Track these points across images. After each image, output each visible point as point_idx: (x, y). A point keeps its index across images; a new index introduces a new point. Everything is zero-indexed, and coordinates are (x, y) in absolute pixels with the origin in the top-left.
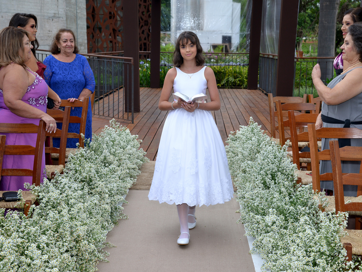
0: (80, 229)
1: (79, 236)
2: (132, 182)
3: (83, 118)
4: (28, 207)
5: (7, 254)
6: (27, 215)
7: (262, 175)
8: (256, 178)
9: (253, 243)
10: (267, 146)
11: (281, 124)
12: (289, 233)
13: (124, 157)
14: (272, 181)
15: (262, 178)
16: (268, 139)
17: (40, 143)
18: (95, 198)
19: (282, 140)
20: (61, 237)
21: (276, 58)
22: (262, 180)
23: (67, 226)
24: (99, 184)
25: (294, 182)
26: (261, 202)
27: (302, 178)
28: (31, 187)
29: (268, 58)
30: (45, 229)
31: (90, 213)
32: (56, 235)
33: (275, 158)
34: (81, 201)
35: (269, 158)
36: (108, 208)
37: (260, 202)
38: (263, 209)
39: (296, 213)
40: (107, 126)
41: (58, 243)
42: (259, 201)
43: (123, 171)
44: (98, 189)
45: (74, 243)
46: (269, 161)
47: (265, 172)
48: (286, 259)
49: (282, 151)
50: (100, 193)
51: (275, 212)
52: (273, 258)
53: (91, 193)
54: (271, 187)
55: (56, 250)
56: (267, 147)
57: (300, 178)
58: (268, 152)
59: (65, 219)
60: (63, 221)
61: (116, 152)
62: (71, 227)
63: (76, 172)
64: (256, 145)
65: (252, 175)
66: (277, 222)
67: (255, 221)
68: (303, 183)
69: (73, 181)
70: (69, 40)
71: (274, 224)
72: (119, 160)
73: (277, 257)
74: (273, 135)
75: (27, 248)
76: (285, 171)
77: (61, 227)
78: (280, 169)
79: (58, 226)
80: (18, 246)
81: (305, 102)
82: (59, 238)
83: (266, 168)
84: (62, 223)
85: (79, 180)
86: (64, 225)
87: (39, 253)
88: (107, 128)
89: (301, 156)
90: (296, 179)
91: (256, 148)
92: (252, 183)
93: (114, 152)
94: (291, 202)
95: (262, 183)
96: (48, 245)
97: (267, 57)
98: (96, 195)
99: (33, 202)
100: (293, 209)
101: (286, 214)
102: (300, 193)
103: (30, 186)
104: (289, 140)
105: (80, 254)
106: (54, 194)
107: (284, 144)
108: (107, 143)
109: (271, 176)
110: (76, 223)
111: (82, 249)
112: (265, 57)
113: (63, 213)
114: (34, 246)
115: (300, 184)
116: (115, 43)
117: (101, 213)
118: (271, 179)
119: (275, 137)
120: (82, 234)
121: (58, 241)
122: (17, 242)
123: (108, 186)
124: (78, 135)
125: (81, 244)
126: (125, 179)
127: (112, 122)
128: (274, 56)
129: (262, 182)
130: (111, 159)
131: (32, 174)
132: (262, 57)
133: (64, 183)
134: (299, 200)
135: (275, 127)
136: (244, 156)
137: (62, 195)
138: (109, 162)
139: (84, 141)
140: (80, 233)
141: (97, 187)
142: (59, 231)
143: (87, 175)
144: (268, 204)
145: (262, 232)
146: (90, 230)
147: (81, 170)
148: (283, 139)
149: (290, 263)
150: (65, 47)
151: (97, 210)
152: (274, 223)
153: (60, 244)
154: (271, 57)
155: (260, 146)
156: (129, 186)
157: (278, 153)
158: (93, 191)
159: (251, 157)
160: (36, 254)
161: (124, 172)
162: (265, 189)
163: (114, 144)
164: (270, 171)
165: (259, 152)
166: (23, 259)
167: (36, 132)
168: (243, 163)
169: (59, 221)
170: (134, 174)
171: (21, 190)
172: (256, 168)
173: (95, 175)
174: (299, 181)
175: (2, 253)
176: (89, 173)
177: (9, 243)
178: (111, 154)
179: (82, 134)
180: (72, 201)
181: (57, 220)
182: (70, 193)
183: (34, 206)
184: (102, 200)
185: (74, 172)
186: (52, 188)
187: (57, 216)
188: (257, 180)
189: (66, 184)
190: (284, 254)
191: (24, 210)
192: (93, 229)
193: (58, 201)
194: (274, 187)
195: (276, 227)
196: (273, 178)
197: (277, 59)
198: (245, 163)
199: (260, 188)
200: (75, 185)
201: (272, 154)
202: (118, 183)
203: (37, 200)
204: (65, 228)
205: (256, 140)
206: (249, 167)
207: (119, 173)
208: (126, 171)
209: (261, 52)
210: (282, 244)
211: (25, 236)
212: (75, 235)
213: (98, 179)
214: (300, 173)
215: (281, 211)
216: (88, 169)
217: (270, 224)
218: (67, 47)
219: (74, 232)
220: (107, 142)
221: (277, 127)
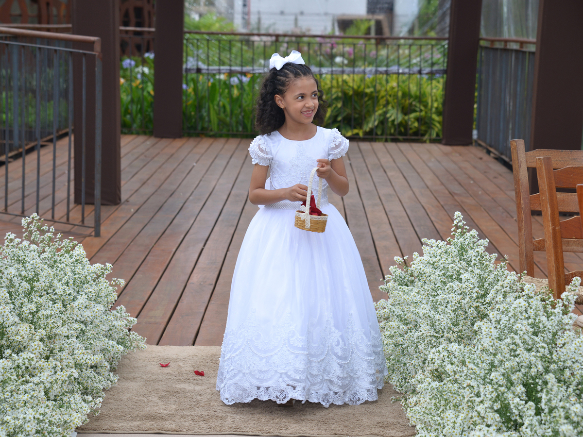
2: (86, 408)
7: (495, 387)
8: (478, 395)
10: (510, 298)
11: (554, 229)
13: (64, 331)
14: (527, 406)
15: (494, 395)
16: (512, 277)
19: (554, 278)
21: (532, 48)
22: (495, 401)
29: (506, 50)
33: (535, 334)
35: (516, 333)
40: (12, 236)
43: (58, 373)
46: (518, 341)
47: (503, 375)
49: (556, 311)
54: (527, 423)
56: (508, 300)
58: (514, 316)
61: (40, 314)
64: (474, 296)
65: (465, 386)
72: (49, 338)
74: (526, 267)
76: (567, 373)
78: (553, 367)
83: (508, 365)
88: (11, 240)
91: (475, 305)
92: (465, 412)
93: (33, 314)
95: (497, 411)
97: (501, 49)
104: (579, 278)
107: (560, 290)
108: (11, 285)
109: (523, 389)
112: (497, 49)
116: (48, 4)
118: (525, 398)
119: (531, 273)
126: (65, 399)
127: (29, 224)
128: (524, 45)
129: (497, 406)
130: (22, 333)
132: (486, 48)
135: (532, 242)
136: (438, 328)
138: (14, 344)
148: (558, 276)
154: (515, 46)
155: (488, 299)
156: (77, 419)
157: (544, 319)
159: (460, 331)
161: (62, 376)
162: (505, 429)
163: (32, 288)
164: (520, 374)
165: (483, 316)
168: (434, 350)
170: (95, 385)
172: (477, 365)
178: (22, 320)
196: (531, 394)
197: (533, 53)
198: (440, 348)
199: (488, 426)
201: (525, 322)
205: (473, 281)
206: (455, 360)
207: (45, 376)
208: (69, 373)
209: (483, 33)
220: (11, 281)
221: (539, 242)
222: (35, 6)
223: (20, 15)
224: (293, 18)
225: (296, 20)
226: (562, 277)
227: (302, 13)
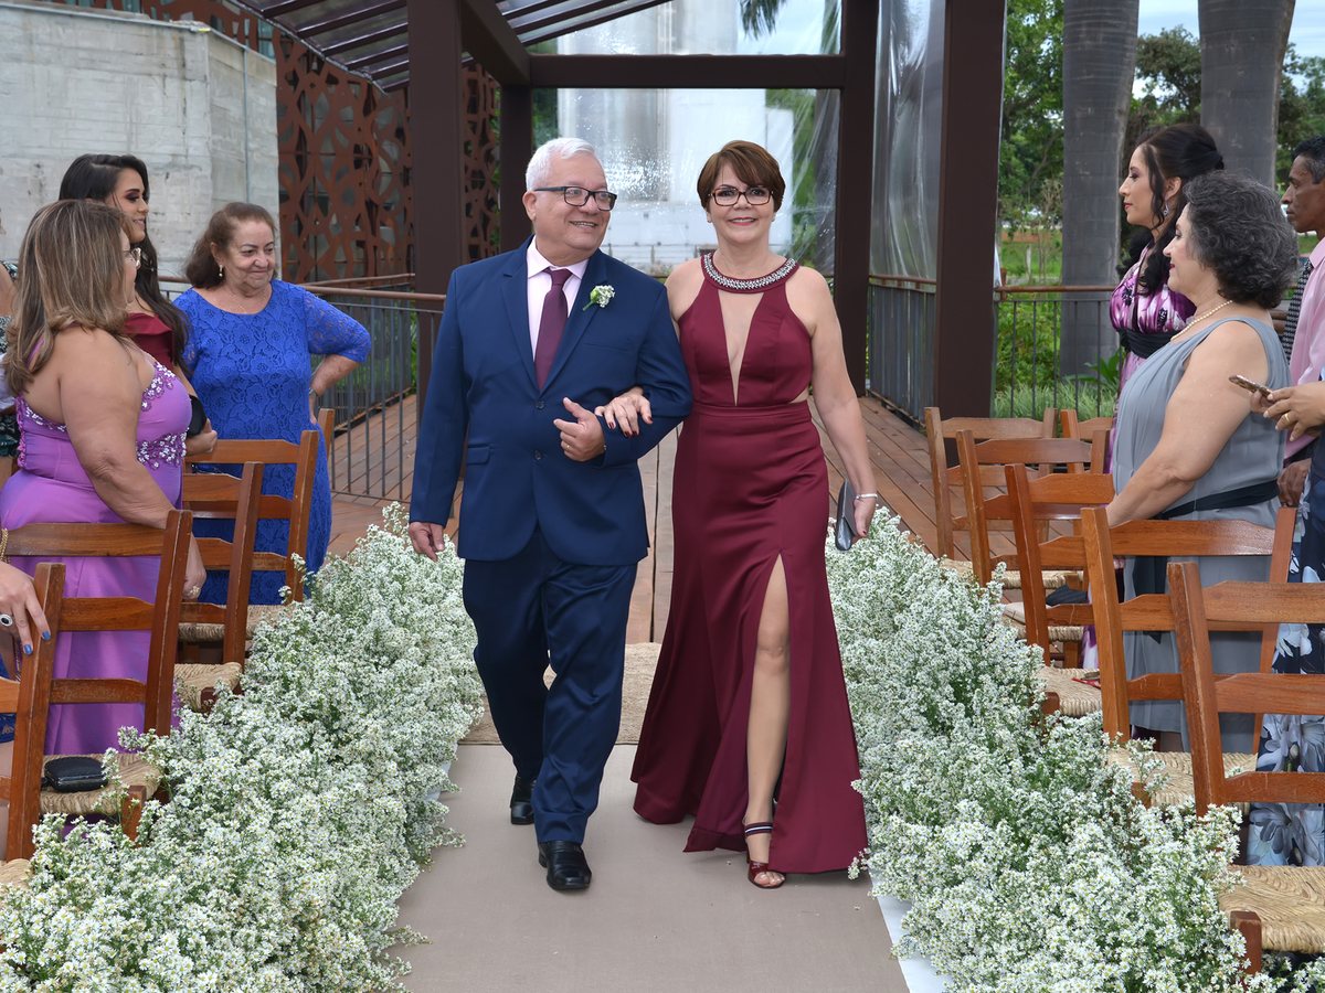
0: (314, 884)
1: (308, 906)
2: (468, 719)
3: (298, 500)
4: (138, 809)
5: (85, 971)
6: (132, 835)
7: (922, 688)
8: (902, 697)
9: (902, 921)
10: (933, 587)
11: (977, 510)
12: (1034, 883)
13: (439, 634)
14: (957, 707)
15: (921, 696)
16: (930, 561)
17: (170, 588)
18: (354, 776)
19: (980, 564)
20: (250, 911)
21: (932, 289)
22: (921, 704)
23: (268, 872)
24: (366, 727)
25: (1035, 707)
26: (925, 778)
27: (1061, 694)
28: (143, 741)
29: (899, 290)
30: (199, 883)
31: (341, 828)
32: (236, 903)
33: (961, 627)
34: (309, 784)
35: (941, 628)
36: (396, 810)
37: (920, 779)
38: (931, 803)
39: (1051, 813)
40: (375, 528)
41: (243, 931)
42: (914, 776)
43: (437, 681)
44: (361, 745)
45: (293, 932)
46: (944, 637)
47: (928, 674)
48: (1032, 972)
49: (984, 601)
50: (368, 759)
51: (977, 813)
52: (984, 971)
53: (337, 756)
54: (957, 726)
55: (237, 954)
56: (930, 589)
57: (1055, 694)
58: (938, 608)
59: (264, 846)
60: (255, 855)
61: (414, 616)
62: (282, 877)
63: (286, 684)
64: (892, 585)
65: (887, 687)
66: (988, 848)
67: (907, 843)
68: (1065, 710)
69: (279, 716)
70: (261, 247)
71: (978, 854)
72: (424, 642)
73: (996, 965)
74: (945, 549)
75: (145, 948)
76: (998, 669)
77: (249, 875)
78: (983, 664)
79: (241, 876)
80: (115, 943)
81: (1048, 437)
82: (243, 915)
83: (934, 663)
84: (253, 861)
85: (298, 712)
86: (261, 867)
87: (188, 966)
88: (374, 533)
89: (1052, 620)
90: (1042, 696)
91: (893, 595)
92: (888, 715)
93: (407, 617)
94: (1032, 778)
95: (924, 714)
96: (209, 936)
97: (894, 289)
98: (355, 766)
99: (149, 793)
100: (1042, 799)
101: (1017, 819)
102: (1058, 744)
103: (139, 736)
104: (1004, 563)
105: (315, 970)
106: (222, 761)
107: (986, 578)
108: (382, 585)
109: (952, 689)
110: (300, 862)
111: (322, 951)
112: (890, 288)
113: (254, 828)
114: (170, 942)
115: (1058, 712)
116: (375, 248)
117: (374, 826)
118: (953, 698)
119: (951, 557)
120: (319, 899)
121: (239, 925)
122: (113, 929)
123: (392, 733)
124: (281, 560)
125: (318, 935)
126: (446, 709)
127: (390, 513)
128: (922, 285)
129: (923, 709)
130: (398, 638)
131: (142, 696)
132: (877, 286)
133: (250, 725)
134: (1060, 767)
135: (950, 522)
136: (851, 620)
137: (246, 767)
138: (390, 650)
139: (304, 579)
140: (313, 897)
141: (358, 737)
142: (242, 891)
143: (323, 696)
144: (951, 785)
145: (934, 882)
146: (342, 884)
147: (301, 678)
148: (984, 561)
149: (1045, 985)
151: (360, 816)
152: (977, 848)
153: (248, 935)
154: (909, 286)
155: (907, 588)
156: (460, 730)
157: (970, 611)
158: (344, 751)
159: (877, 624)
160: (178, 968)
161: (441, 683)
162: (932, 733)
163: (403, 588)
164: (947, 673)
165: (901, 608)
166: (133, 985)
167: (153, 552)
168: (849, 646)
169: (243, 855)
170: (473, 691)
171: (114, 750)
172: (898, 663)
173: (348, 696)
174: (1051, 703)
175: (68, 968)
176: (329, 691)
177: (88, 933)
178: (394, 622)
179: (298, 556)
180: (283, 786)
181: (234, 852)
182: (273, 759)
183: (155, 804)
184: (377, 781)
185: (278, 684)
186: (216, 742)
187: (235, 839)
188: (902, 702)
189: (256, 728)
190: (1020, 954)
191: (123, 819)
192: (354, 883)
193: (236, 788)
194: (967, 726)
195: (984, 865)
196: (960, 695)
197: (932, 295)
198: (856, 644)
199: (914, 730)
200: (290, 732)
201: (950, 614)
202: (426, 724)
203: (163, 782)
204: (263, 881)
205: (889, 568)
206: (873, 657)
207: (427, 685)
208: (448, 681)
209: (873, 270)
210: (1012, 921)
211: (132, 907)
212: (295, 901)
213: (361, 711)
214: (1051, 676)
215: (997, 811)
216: (327, 674)
217: (962, 854)
218: (255, 269)
219: (291, 893)
220: (382, 580)
221: (958, 521)
222: (361, 250)
223: (345, 262)
224: (650, 248)
225: (653, 252)
226: (988, 562)
227: (659, 244)
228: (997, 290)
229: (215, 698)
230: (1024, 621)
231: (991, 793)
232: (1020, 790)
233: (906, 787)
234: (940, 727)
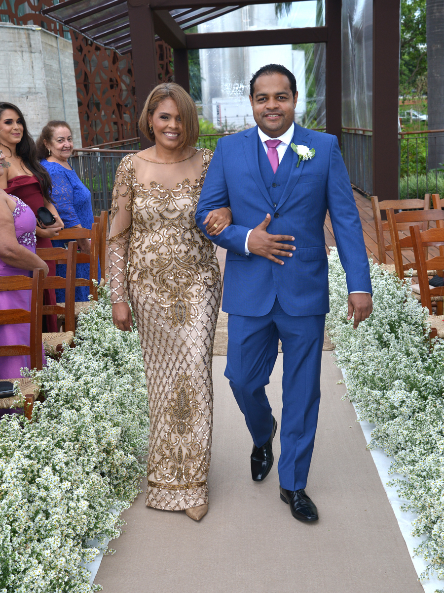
0: (111, 434)
1: (109, 444)
3: (93, 255)
4: (31, 407)
5: (12, 488)
6: (30, 418)
7: (375, 327)
8: (367, 331)
9: (371, 433)
11: (397, 244)
12: (430, 419)
14: (391, 335)
15: (375, 331)
16: (376, 265)
17: (37, 304)
18: (126, 381)
19: (398, 268)
20: (84, 448)
21: (371, 134)
22: (375, 334)
23: (91, 430)
24: (130, 359)
25: (426, 335)
26: (378, 369)
27: (438, 328)
28: (32, 372)
29: (355, 134)
30: (61, 439)
31: (122, 404)
32: (77, 446)
34: (106, 388)
36: (146, 394)
37: (376, 368)
38: (381, 380)
39: (436, 385)
41: (81, 458)
42: (373, 367)
44: (128, 366)
45: (104, 455)
47: (378, 321)
48: (431, 461)
50: (132, 372)
51: (403, 386)
52: (408, 459)
53: (118, 371)
54: (392, 344)
55: (79, 469)
57: (435, 329)
59: (88, 419)
60: (85, 423)
62: (97, 432)
63: (94, 340)
66: (408, 401)
67: (372, 399)
68: (440, 336)
69: (91, 357)
70: (66, 138)
71: (404, 405)
73: (415, 457)
74: (382, 260)
75: (38, 471)
76: (409, 318)
77: (82, 432)
78: (402, 316)
79: (78, 432)
80: (25, 471)
81: (427, 208)
82: (81, 450)
83: (380, 315)
84: (84, 425)
85: (99, 354)
86: (87, 429)
87: (57, 480)
89: (432, 294)
90: (429, 330)
92: (360, 338)
94: (427, 369)
95: (377, 339)
96: (67, 464)
97: (353, 134)
98: (126, 376)
99: (36, 397)
100: (432, 379)
101: (421, 387)
102: (438, 352)
103: (30, 371)
105: (114, 471)
106: (67, 382)
107: (402, 274)
109: (389, 327)
110: (104, 424)
111: (117, 463)
112: (351, 134)
113: (83, 412)
114: (48, 471)
115: (436, 337)
116: (122, 125)
117: (136, 403)
118: (389, 331)
119: (385, 263)
120: (114, 442)
121: (80, 455)
122: (23, 465)
124: (87, 282)
125: (115, 457)
128: (365, 132)
129: (376, 336)
131: (28, 352)
132: (345, 133)
133: (77, 364)
134: (439, 364)
135: (384, 247)
137: (78, 382)
139: (98, 290)
140: (111, 439)
141: (126, 362)
142: (80, 439)
143: (110, 345)
144: (390, 372)
145: (384, 416)
146: (124, 431)
147: (100, 337)
148: (400, 266)
149: (437, 467)
150: (62, 150)
151: (130, 398)
152: (403, 402)
153: (84, 460)
154: (361, 132)
158: (121, 369)
160: (53, 481)
162: (381, 347)
164: (387, 320)
166: (34, 490)
167: (28, 288)
168: (342, 307)
169: (79, 424)
171: (18, 382)
173: (121, 344)
174: (434, 333)
175: (4, 487)
176: (113, 343)
177: (12, 471)
179: (95, 280)
180: (94, 391)
181: (75, 422)
182: (89, 378)
183: (38, 403)
184: (136, 381)
185: (90, 342)
186: (63, 372)
187: (75, 417)
188: (366, 333)
189: (81, 364)
190: (425, 452)
191: (24, 410)
192: (129, 429)
193: (74, 393)
194: (396, 344)
195: (407, 409)
196: (392, 330)
197: (370, 136)
199: (372, 346)
200: (95, 364)
203: (41, 392)
204: (89, 434)
209: (343, 125)
210: (421, 437)
211: (31, 453)
212: (104, 442)
213: (127, 351)
214: (433, 320)
215: (412, 386)
216: (111, 336)
217: (396, 405)
218: (64, 149)
219: (102, 438)
221: (388, 247)
222: (116, 126)
223: (109, 132)
224: (243, 118)
225: (245, 119)
226: (402, 267)
227: (247, 116)
228: (400, 134)
229: (62, 351)
230: (419, 293)
231: (409, 377)
232: (422, 375)
233: (370, 373)
234: (384, 344)
